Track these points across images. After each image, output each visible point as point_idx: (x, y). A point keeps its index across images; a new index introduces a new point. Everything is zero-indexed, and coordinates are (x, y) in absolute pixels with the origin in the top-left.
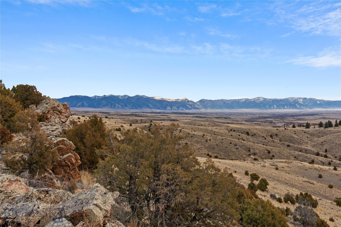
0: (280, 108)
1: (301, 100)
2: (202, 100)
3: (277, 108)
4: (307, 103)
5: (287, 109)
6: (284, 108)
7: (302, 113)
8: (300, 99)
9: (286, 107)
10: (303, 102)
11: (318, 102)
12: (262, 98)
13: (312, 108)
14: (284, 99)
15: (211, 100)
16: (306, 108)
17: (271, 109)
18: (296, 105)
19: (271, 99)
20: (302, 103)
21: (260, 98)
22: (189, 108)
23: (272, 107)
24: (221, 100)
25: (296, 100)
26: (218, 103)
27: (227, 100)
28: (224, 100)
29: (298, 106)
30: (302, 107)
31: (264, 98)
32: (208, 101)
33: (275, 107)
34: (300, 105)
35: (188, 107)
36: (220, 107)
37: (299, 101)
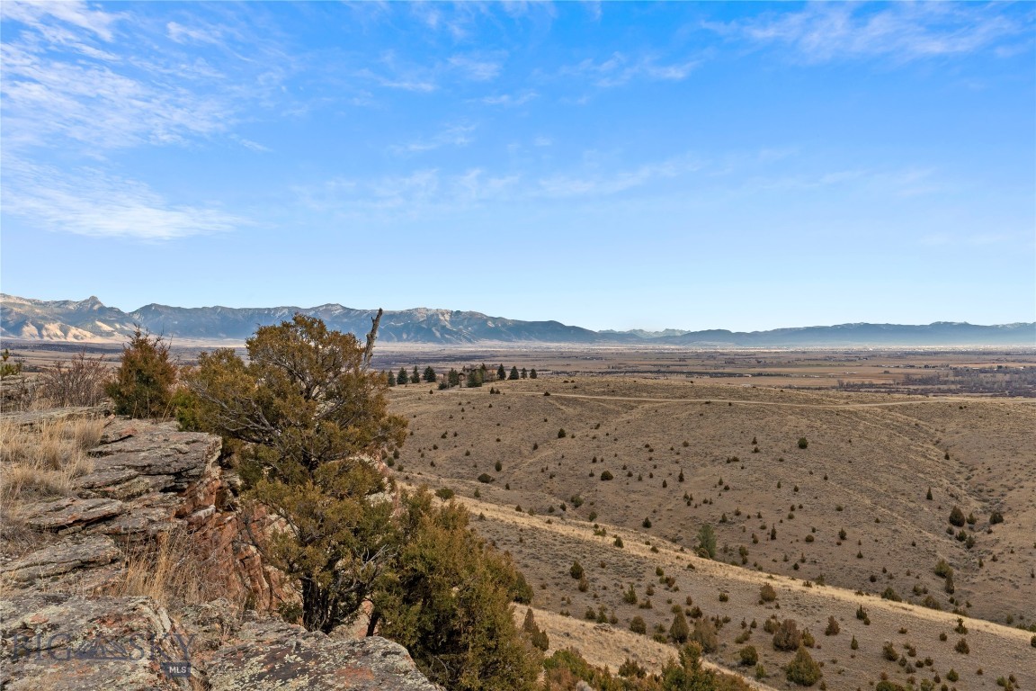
0: (389, 339)
1: (447, 317)
2: (151, 305)
4: (461, 327)
5: (408, 340)
6: (400, 339)
7: (446, 353)
8: (443, 314)
9: (405, 336)
10: (452, 322)
11: (490, 324)
12: (339, 307)
13: (474, 338)
14: (402, 312)
15: (179, 308)
16: (457, 338)
18: (434, 329)
19: (365, 311)
20: (449, 326)
21: (334, 308)
22: (105, 332)
24: (215, 308)
25: (432, 315)
26: (203, 319)
27: (232, 310)
28: (223, 308)
29: (438, 334)
30: (447, 336)
31: (344, 308)
32: (169, 311)
34: (444, 329)
35: (100, 327)
36: (210, 332)
37: (442, 318)
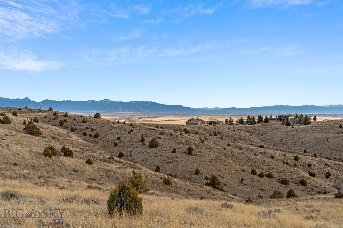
0: (125, 111)
2: (46, 100)
3: (122, 111)
6: (129, 111)
8: (143, 102)
9: (131, 110)
12: (108, 100)
14: (130, 102)
15: (55, 101)
17: (117, 111)
18: (140, 108)
19: (117, 102)
23: (118, 110)
24: (67, 101)
25: (139, 103)
27: (73, 101)
28: (70, 101)
29: (142, 109)
30: (145, 110)
31: (110, 101)
33: (121, 109)
